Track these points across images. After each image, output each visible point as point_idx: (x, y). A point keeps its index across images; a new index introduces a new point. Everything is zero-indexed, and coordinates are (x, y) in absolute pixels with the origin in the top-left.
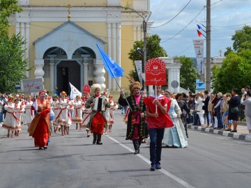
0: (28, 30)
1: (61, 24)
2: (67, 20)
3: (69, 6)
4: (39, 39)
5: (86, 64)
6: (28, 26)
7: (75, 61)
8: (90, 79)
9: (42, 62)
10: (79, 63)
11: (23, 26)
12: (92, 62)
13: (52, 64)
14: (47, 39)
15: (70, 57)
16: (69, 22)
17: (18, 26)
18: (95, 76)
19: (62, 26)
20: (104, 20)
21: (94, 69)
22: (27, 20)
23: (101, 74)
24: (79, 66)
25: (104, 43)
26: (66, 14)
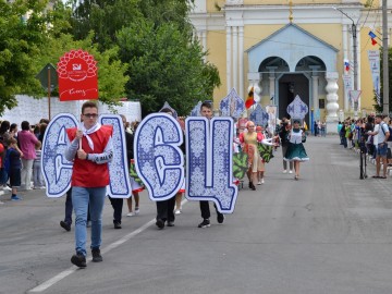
0: (241, 35)
1: (281, 27)
2: (288, 22)
3: (290, 4)
4: (254, 47)
5: (315, 78)
6: (241, 30)
7: (302, 75)
8: (321, 97)
9: (257, 76)
10: (307, 76)
11: (235, 30)
12: (323, 75)
13: (272, 79)
14: (264, 47)
15: (292, 70)
16: (291, 24)
17: (229, 30)
18: (326, 93)
19: (282, 30)
20: (338, 21)
21: (326, 83)
22: (240, 23)
23: (332, 91)
24: (308, 81)
25: (336, 51)
26: (288, 15)
